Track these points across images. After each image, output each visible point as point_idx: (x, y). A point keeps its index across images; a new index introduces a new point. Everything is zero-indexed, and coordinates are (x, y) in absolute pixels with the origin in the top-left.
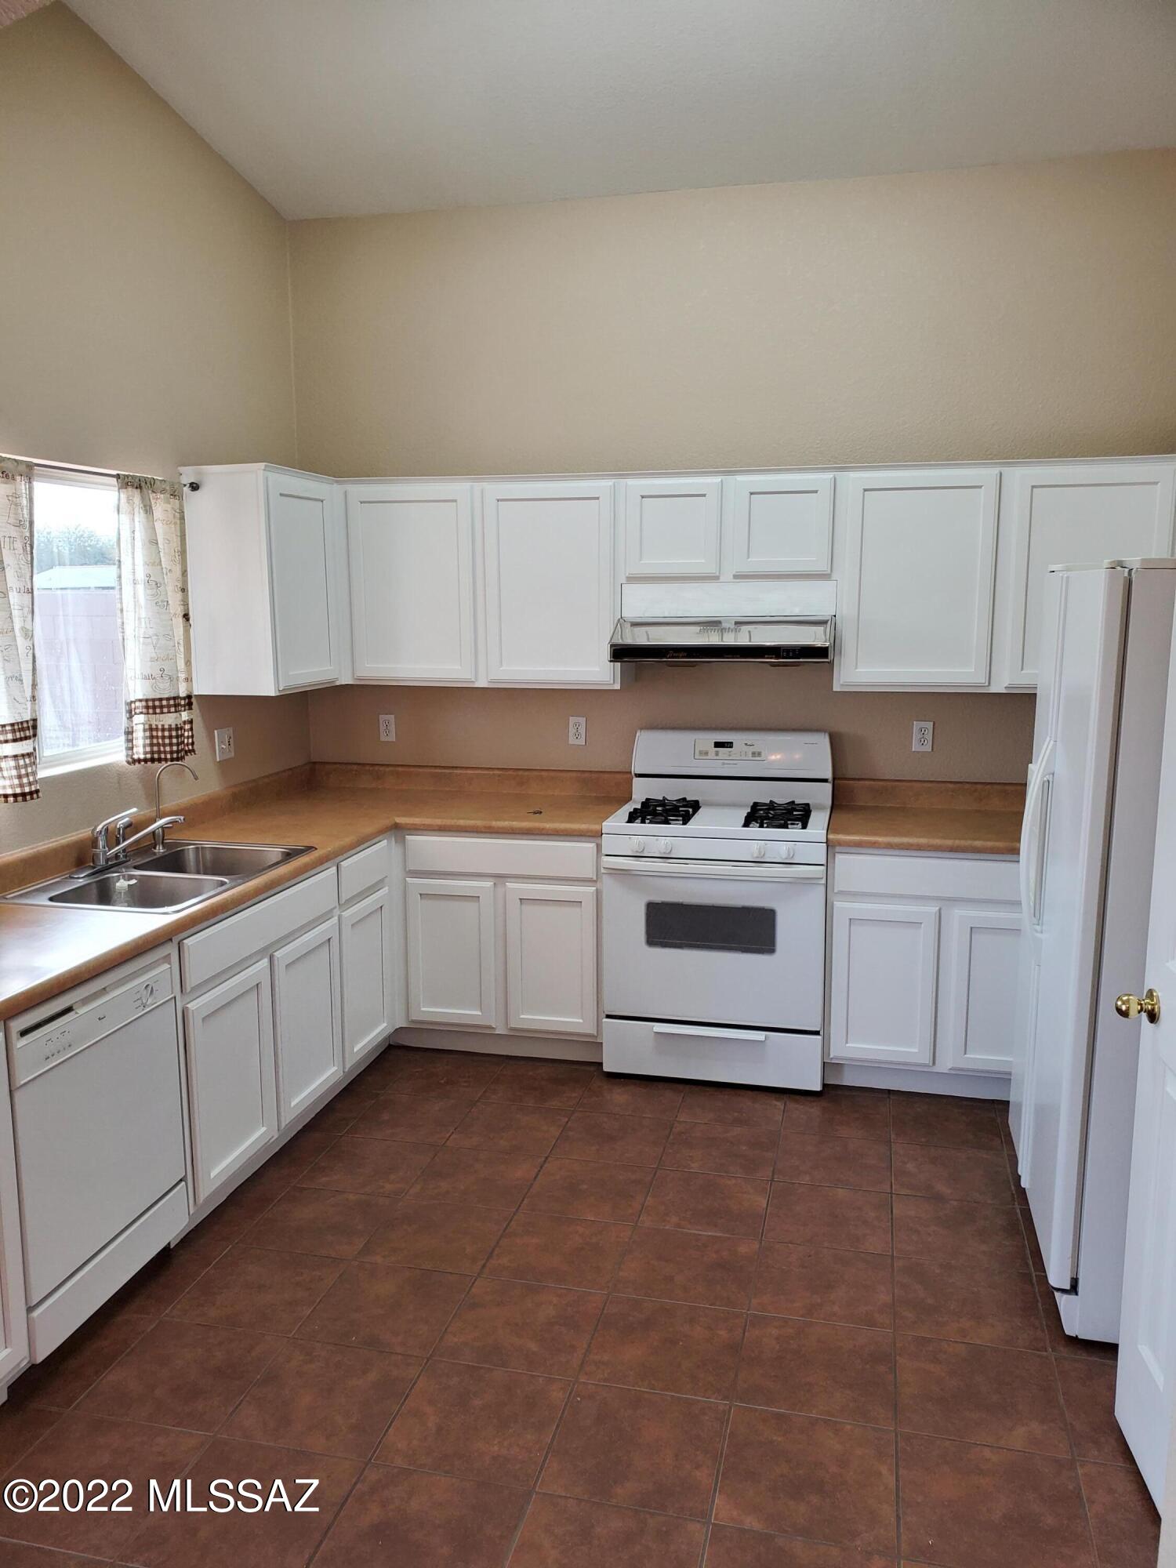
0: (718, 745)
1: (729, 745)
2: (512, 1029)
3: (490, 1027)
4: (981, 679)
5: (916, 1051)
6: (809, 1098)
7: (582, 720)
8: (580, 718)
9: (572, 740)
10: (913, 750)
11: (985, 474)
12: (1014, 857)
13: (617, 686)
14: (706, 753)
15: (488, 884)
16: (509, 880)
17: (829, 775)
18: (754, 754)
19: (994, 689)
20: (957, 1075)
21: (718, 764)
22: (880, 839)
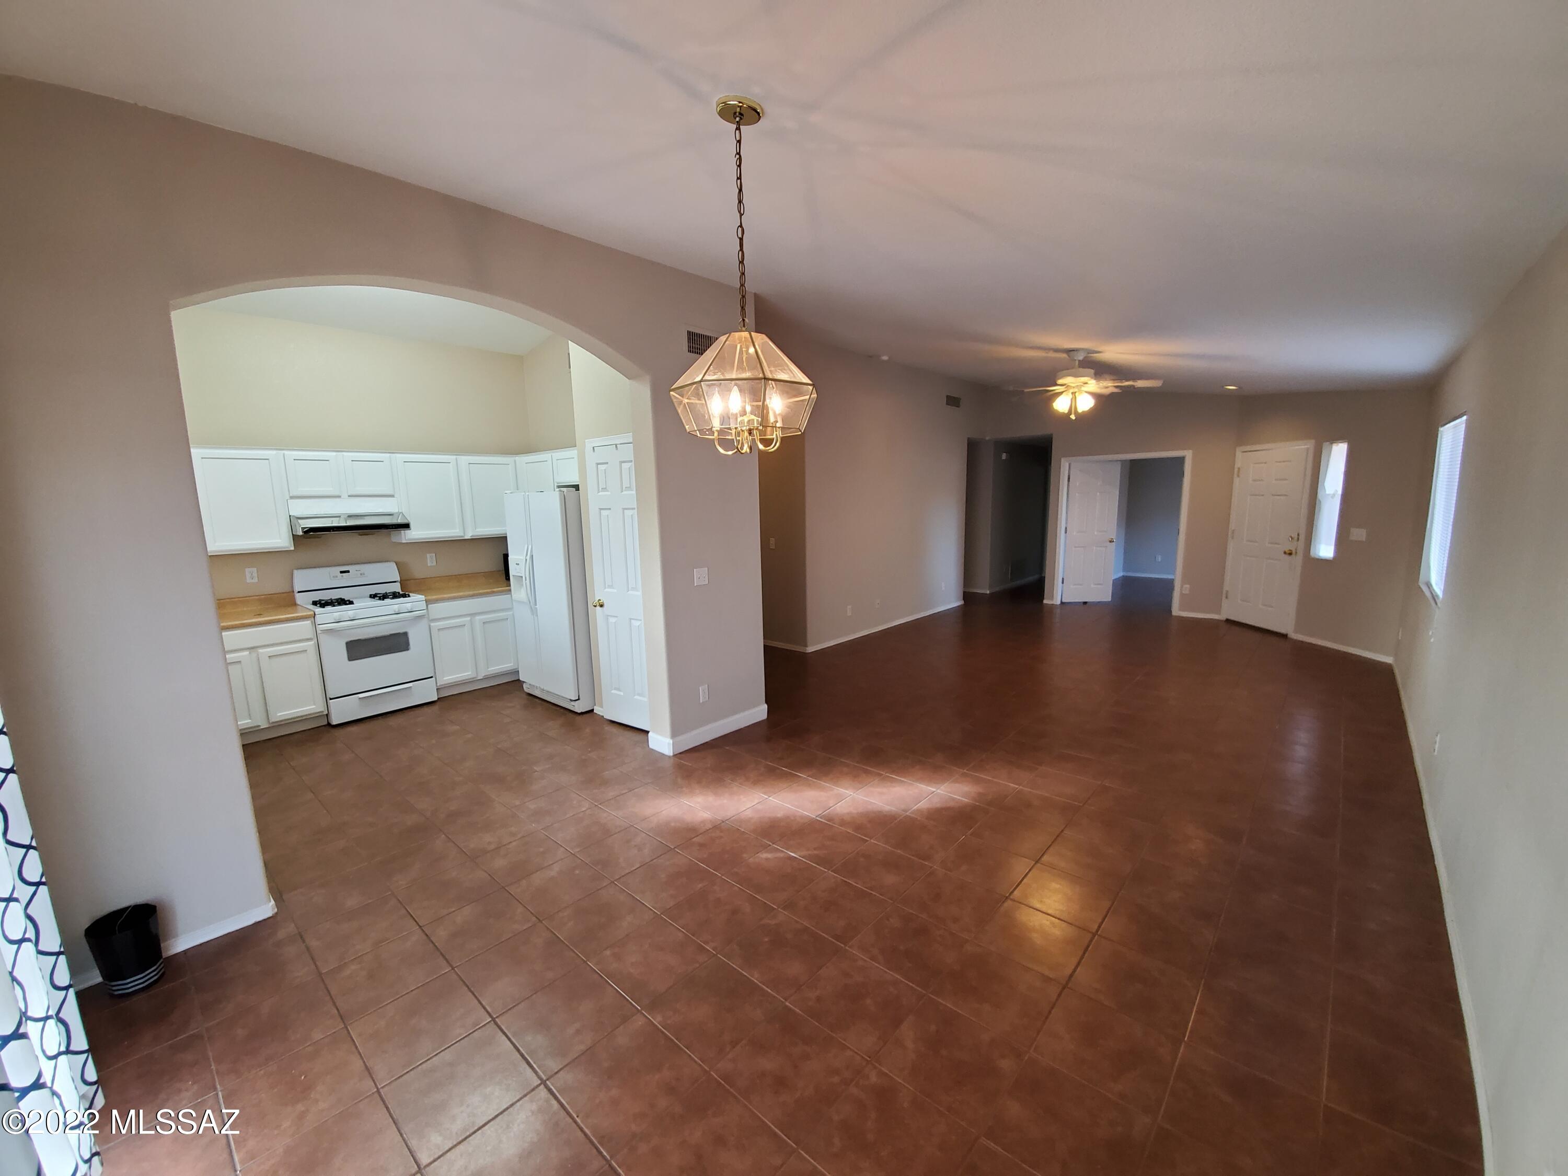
0: (342, 572)
1: (348, 572)
2: (273, 723)
3: (259, 726)
4: (462, 534)
5: (470, 673)
6: (408, 710)
7: (255, 570)
8: (253, 569)
9: (249, 580)
10: (429, 565)
11: (451, 458)
12: (510, 592)
13: (292, 548)
14: (337, 577)
15: (246, 653)
16: (258, 649)
17: (399, 579)
18: (361, 574)
19: (466, 538)
20: (486, 678)
21: (345, 580)
22: (445, 596)
